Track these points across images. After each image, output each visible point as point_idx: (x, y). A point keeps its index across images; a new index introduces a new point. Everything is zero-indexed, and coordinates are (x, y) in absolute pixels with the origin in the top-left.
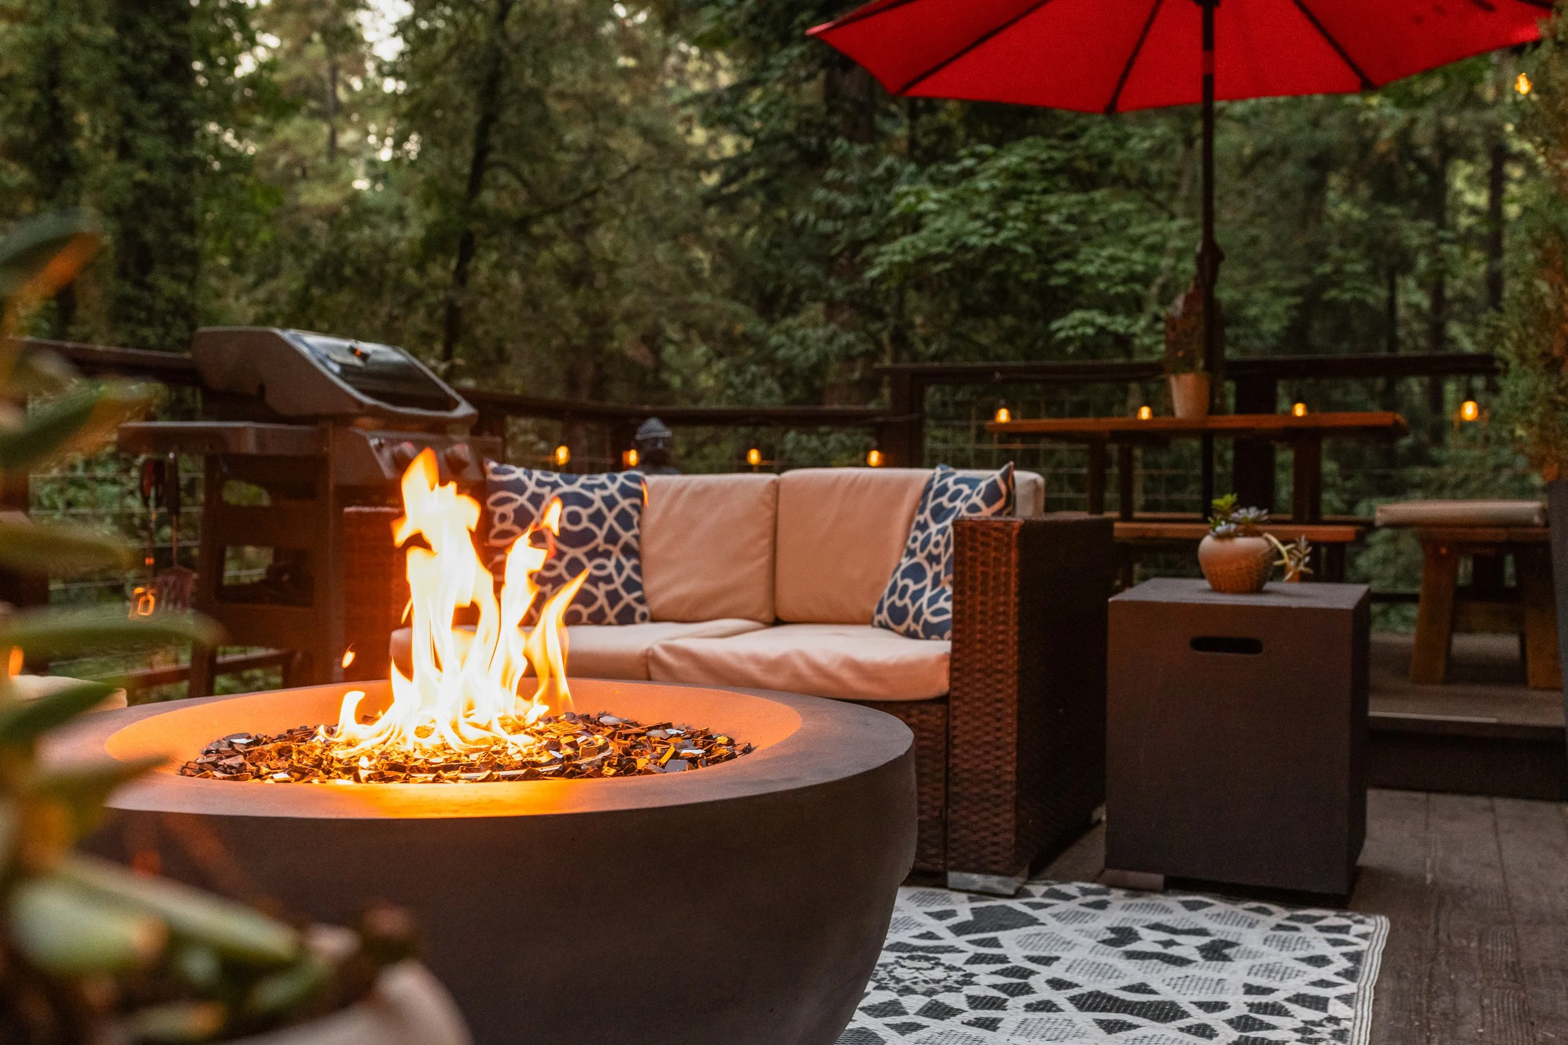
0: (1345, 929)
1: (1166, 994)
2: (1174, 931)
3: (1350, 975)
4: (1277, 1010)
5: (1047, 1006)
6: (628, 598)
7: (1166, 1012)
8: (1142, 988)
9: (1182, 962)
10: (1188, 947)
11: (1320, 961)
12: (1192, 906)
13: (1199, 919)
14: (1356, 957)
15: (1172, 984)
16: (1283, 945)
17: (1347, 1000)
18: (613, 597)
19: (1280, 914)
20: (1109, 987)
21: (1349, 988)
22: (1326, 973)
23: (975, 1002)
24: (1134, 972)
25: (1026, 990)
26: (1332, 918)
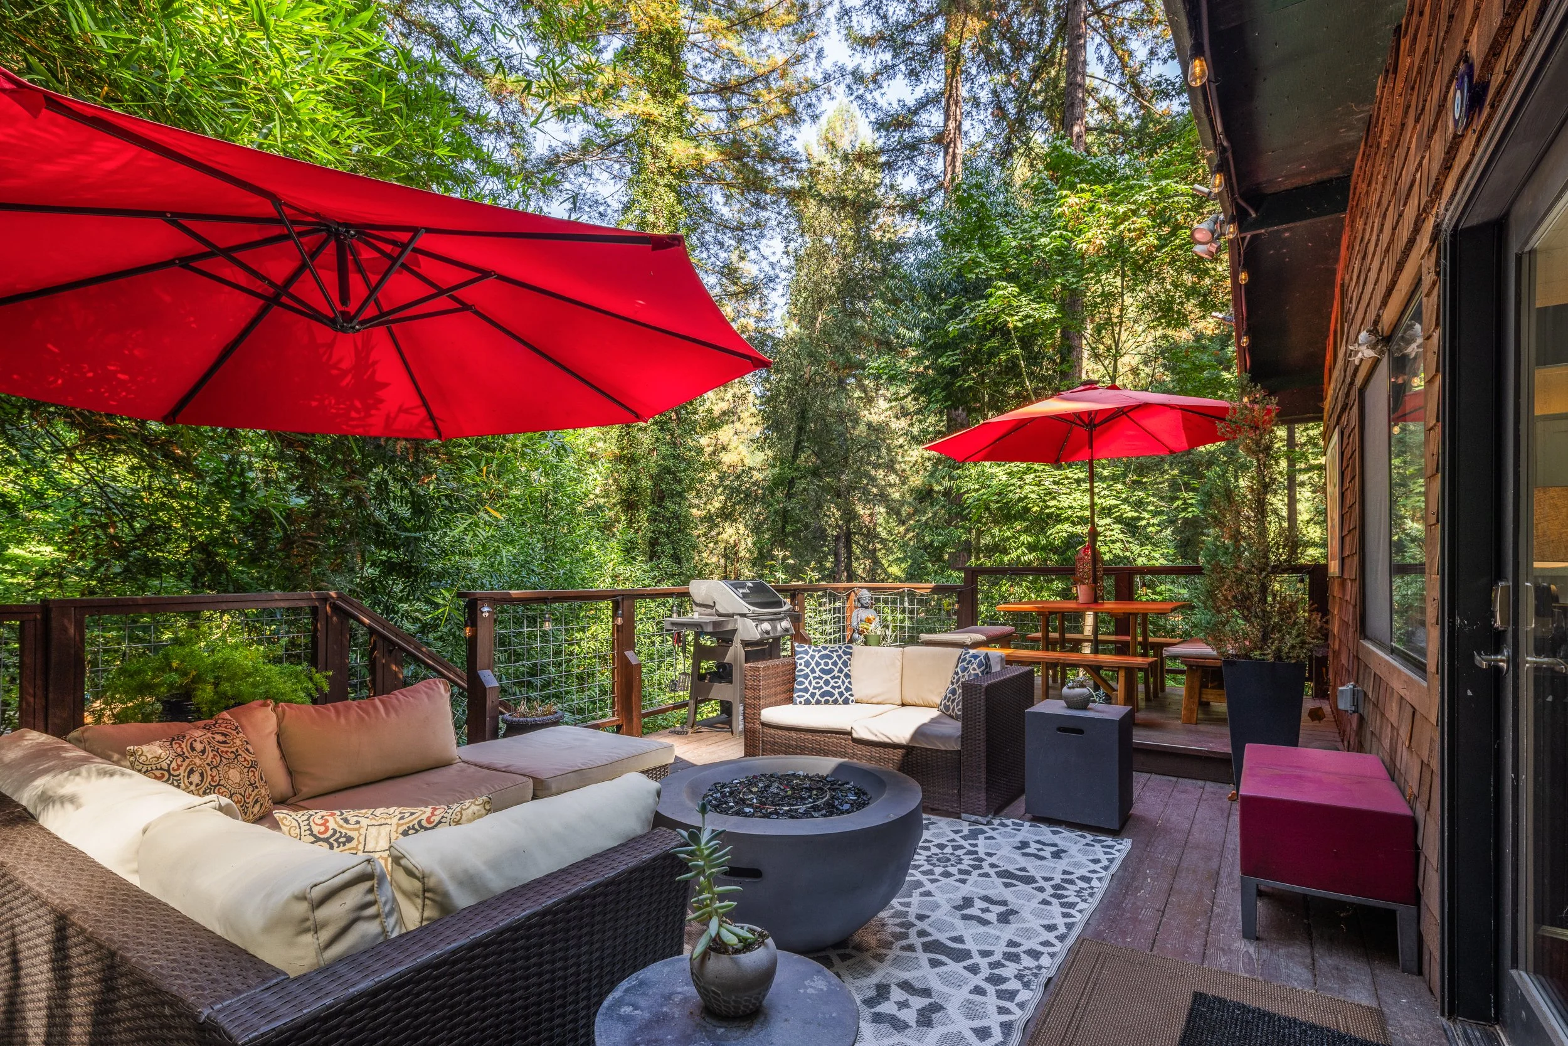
0: (1112, 847)
1: (1032, 872)
2: (1044, 844)
3: (1106, 868)
4: (1072, 882)
5: (987, 875)
6: (847, 695)
7: (1029, 880)
8: (1024, 869)
9: (1042, 858)
10: (1047, 852)
11: (1096, 861)
12: (1054, 833)
13: (1056, 839)
14: (1111, 861)
15: (1036, 868)
16: (1085, 853)
17: (1100, 879)
18: (841, 694)
19: (1090, 837)
20: (1011, 868)
21: (1103, 874)
22: (1097, 867)
23: (961, 872)
24: (1023, 862)
25: (980, 867)
26: (1109, 841)
